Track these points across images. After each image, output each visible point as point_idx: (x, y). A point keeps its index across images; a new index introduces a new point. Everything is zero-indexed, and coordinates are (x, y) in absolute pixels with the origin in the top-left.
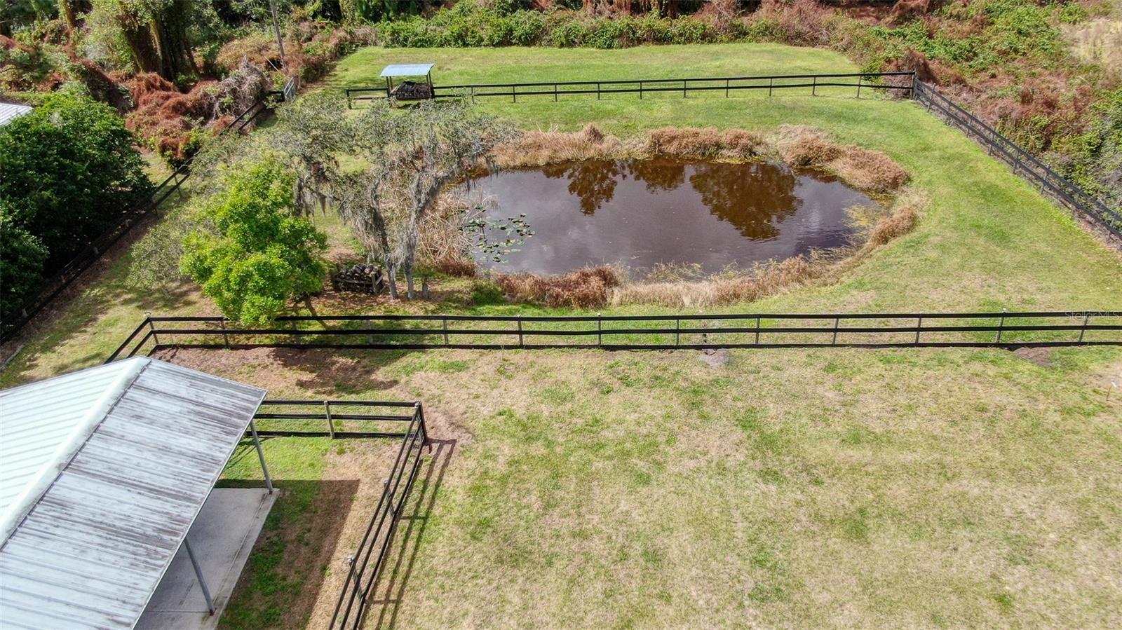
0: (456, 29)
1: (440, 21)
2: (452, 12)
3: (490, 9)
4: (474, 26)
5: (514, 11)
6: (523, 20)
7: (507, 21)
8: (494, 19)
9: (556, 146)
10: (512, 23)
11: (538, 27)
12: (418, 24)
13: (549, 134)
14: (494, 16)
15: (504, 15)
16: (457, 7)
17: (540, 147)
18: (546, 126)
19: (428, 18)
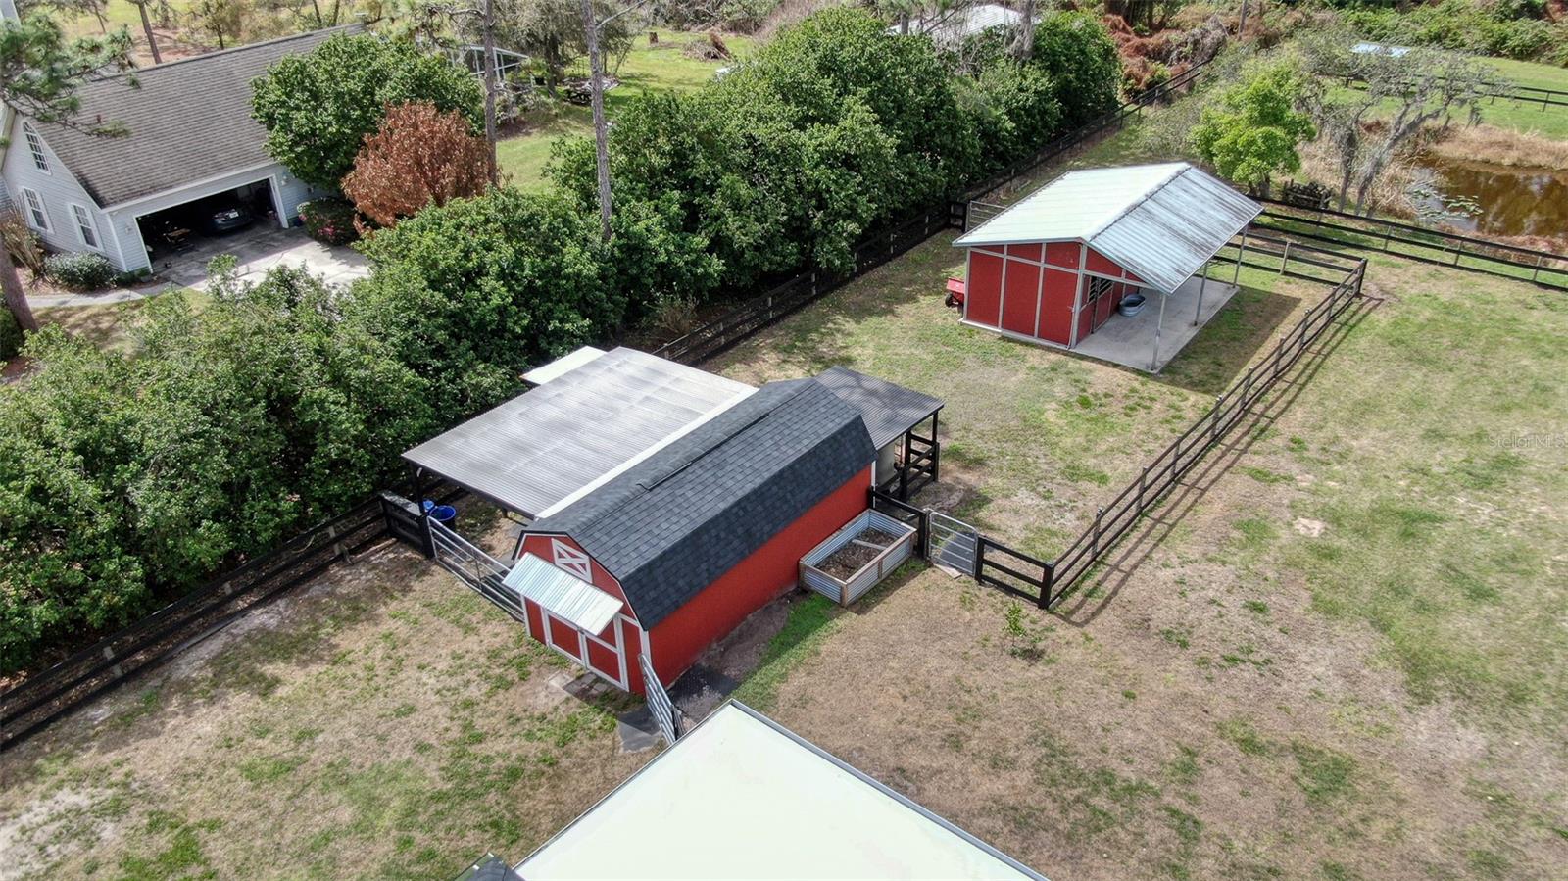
0: (1435, 28)
1: (1417, 18)
2: (1436, 10)
3: (1487, 11)
4: (1459, 28)
5: (1516, 19)
6: (1526, 29)
7: (1503, 27)
8: (1487, 23)
9: (1531, 148)
10: (1510, 32)
11: (1542, 40)
12: (1389, 17)
13: (1525, 137)
14: (1489, 21)
15: (1502, 21)
16: (1443, 6)
17: (1510, 147)
18: (1524, 129)
19: (1403, 12)
